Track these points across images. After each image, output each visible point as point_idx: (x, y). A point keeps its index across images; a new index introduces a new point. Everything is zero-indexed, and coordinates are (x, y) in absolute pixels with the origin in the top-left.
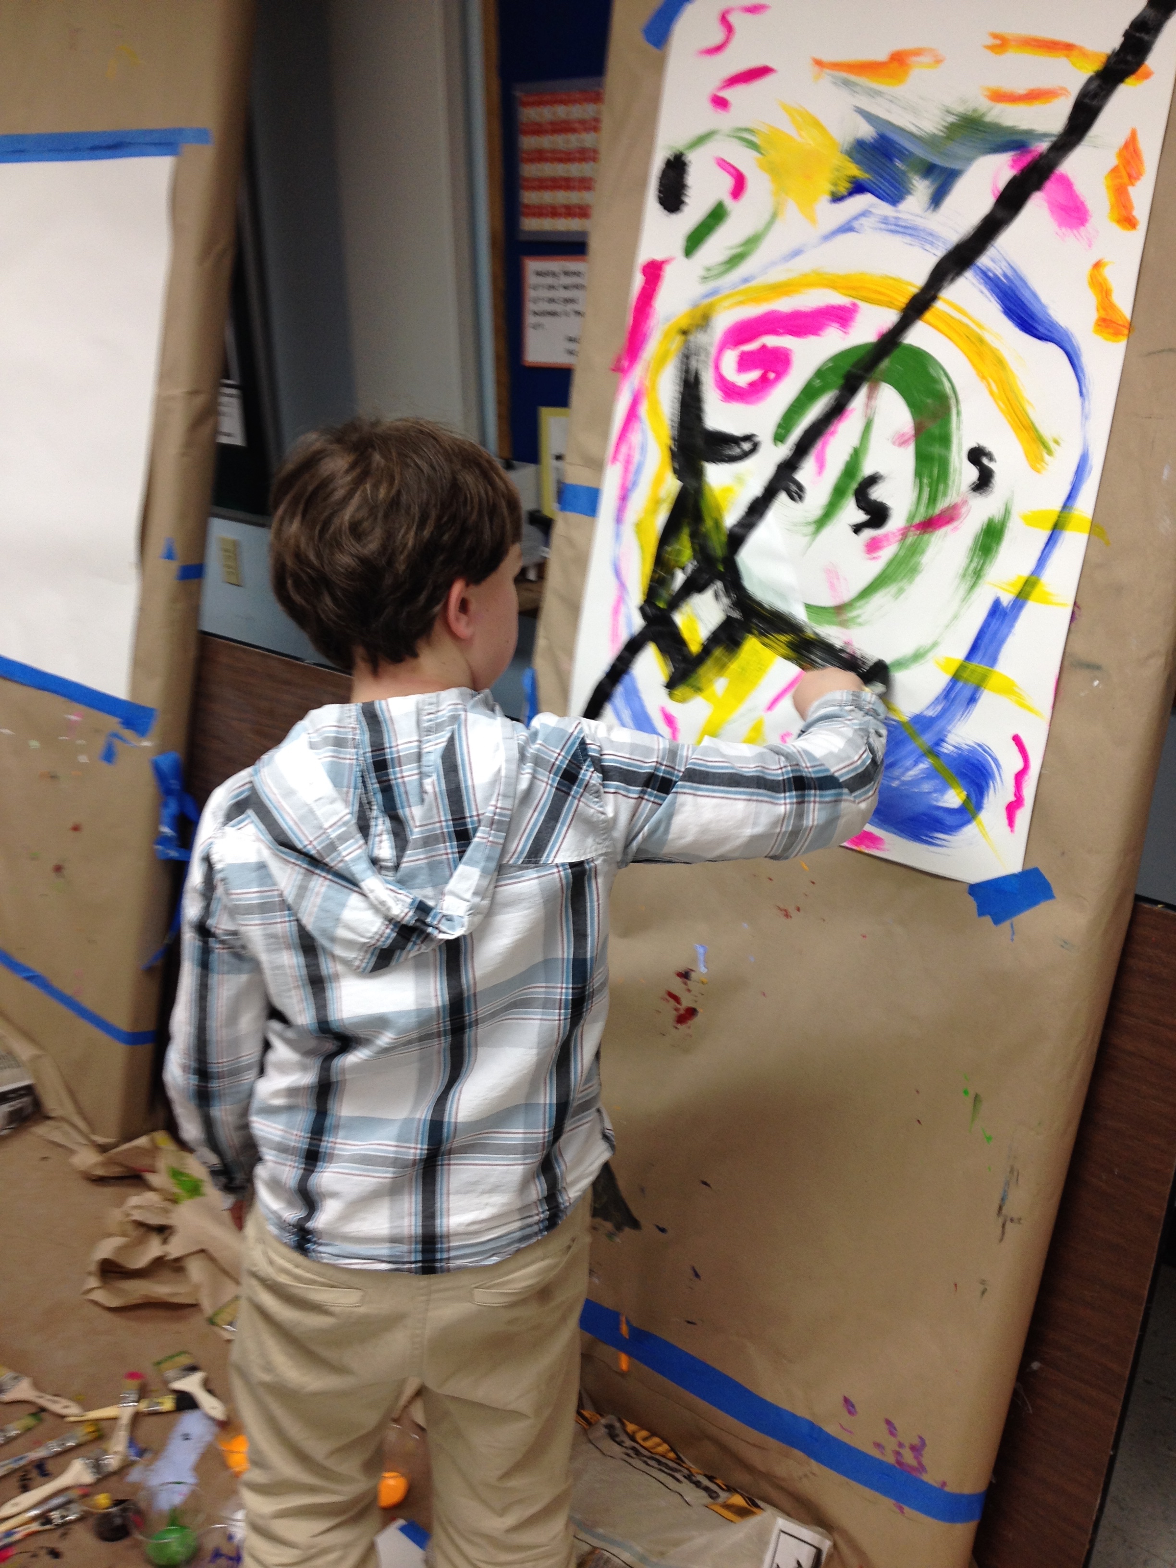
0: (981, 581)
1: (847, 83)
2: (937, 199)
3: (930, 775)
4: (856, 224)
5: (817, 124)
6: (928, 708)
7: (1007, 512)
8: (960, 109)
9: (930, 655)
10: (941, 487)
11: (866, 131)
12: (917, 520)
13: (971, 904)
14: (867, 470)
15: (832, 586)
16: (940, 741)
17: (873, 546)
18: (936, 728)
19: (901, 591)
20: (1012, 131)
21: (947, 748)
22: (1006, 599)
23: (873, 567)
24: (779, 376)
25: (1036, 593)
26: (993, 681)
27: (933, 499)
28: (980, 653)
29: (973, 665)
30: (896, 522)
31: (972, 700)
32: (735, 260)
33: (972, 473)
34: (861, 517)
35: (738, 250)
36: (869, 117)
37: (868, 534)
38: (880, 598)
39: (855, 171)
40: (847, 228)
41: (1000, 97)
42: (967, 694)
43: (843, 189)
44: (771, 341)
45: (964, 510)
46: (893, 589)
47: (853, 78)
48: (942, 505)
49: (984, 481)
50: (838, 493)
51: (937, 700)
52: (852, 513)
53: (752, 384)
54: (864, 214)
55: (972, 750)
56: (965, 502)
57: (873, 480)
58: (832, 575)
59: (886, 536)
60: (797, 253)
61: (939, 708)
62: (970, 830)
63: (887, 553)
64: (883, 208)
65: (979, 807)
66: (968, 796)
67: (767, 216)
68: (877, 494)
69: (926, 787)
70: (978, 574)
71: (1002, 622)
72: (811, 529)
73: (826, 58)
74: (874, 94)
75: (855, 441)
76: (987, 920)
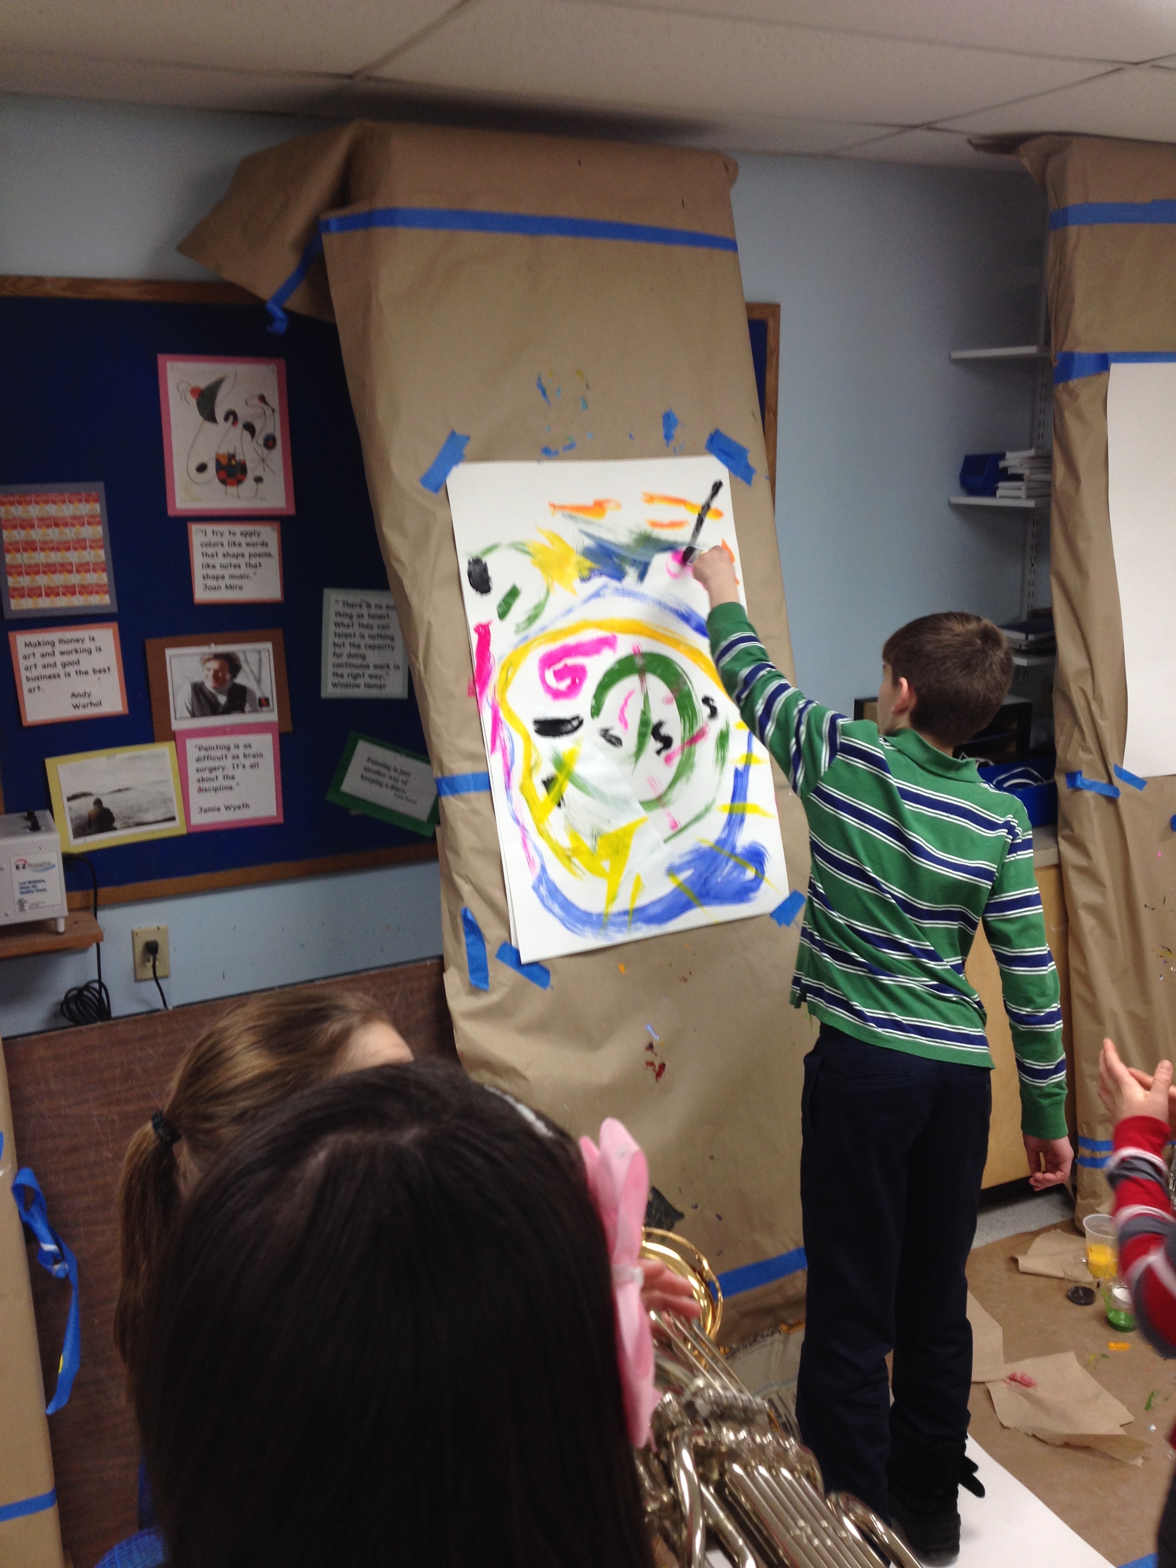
0: (726, 763)
1: (571, 517)
2: (642, 576)
3: (736, 866)
4: (601, 593)
5: (560, 539)
6: (722, 833)
7: (728, 726)
8: (638, 531)
9: (714, 807)
10: (695, 721)
11: (589, 543)
12: (686, 740)
13: (774, 922)
14: (654, 720)
15: (653, 787)
16: (733, 848)
17: (668, 760)
18: (730, 842)
19: (688, 779)
20: (666, 542)
21: (739, 849)
22: (741, 767)
23: (671, 771)
24: (582, 680)
25: (753, 760)
26: (748, 808)
27: (691, 727)
28: (737, 797)
29: (736, 804)
30: (677, 744)
31: (742, 820)
32: (532, 619)
33: (706, 710)
34: (659, 745)
35: (532, 613)
36: (589, 535)
37: (664, 753)
38: (679, 786)
39: (588, 564)
40: (597, 595)
41: (655, 524)
42: (739, 819)
43: (586, 573)
44: (570, 661)
45: (707, 729)
46: (684, 779)
47: (574, 514)
48: (696, 729)
49: (714, 712)
50: (642, 736)
51: (724, 829)
52: (653, 745)
53: (569, 687)
54: (605, 587)
55: (751, 846)
56: (707, 725)
57: (660, 724)
58: (652, 781)
59: (674, 752)
60: (569, 611)
61: (727, 832)
62: (764, 885)
63: (676, 761)
64: (614, 583)
65: (763, 872)
66: (756, 869)
67: (544, 591)
68: (664, 731)
69: (735, 874)
70: (723, 759)
71: (742, 778)
72: (633, 759)
73: (557, 502)
74: (588, 523)
75: (641, 706)
76: (784, 926)
